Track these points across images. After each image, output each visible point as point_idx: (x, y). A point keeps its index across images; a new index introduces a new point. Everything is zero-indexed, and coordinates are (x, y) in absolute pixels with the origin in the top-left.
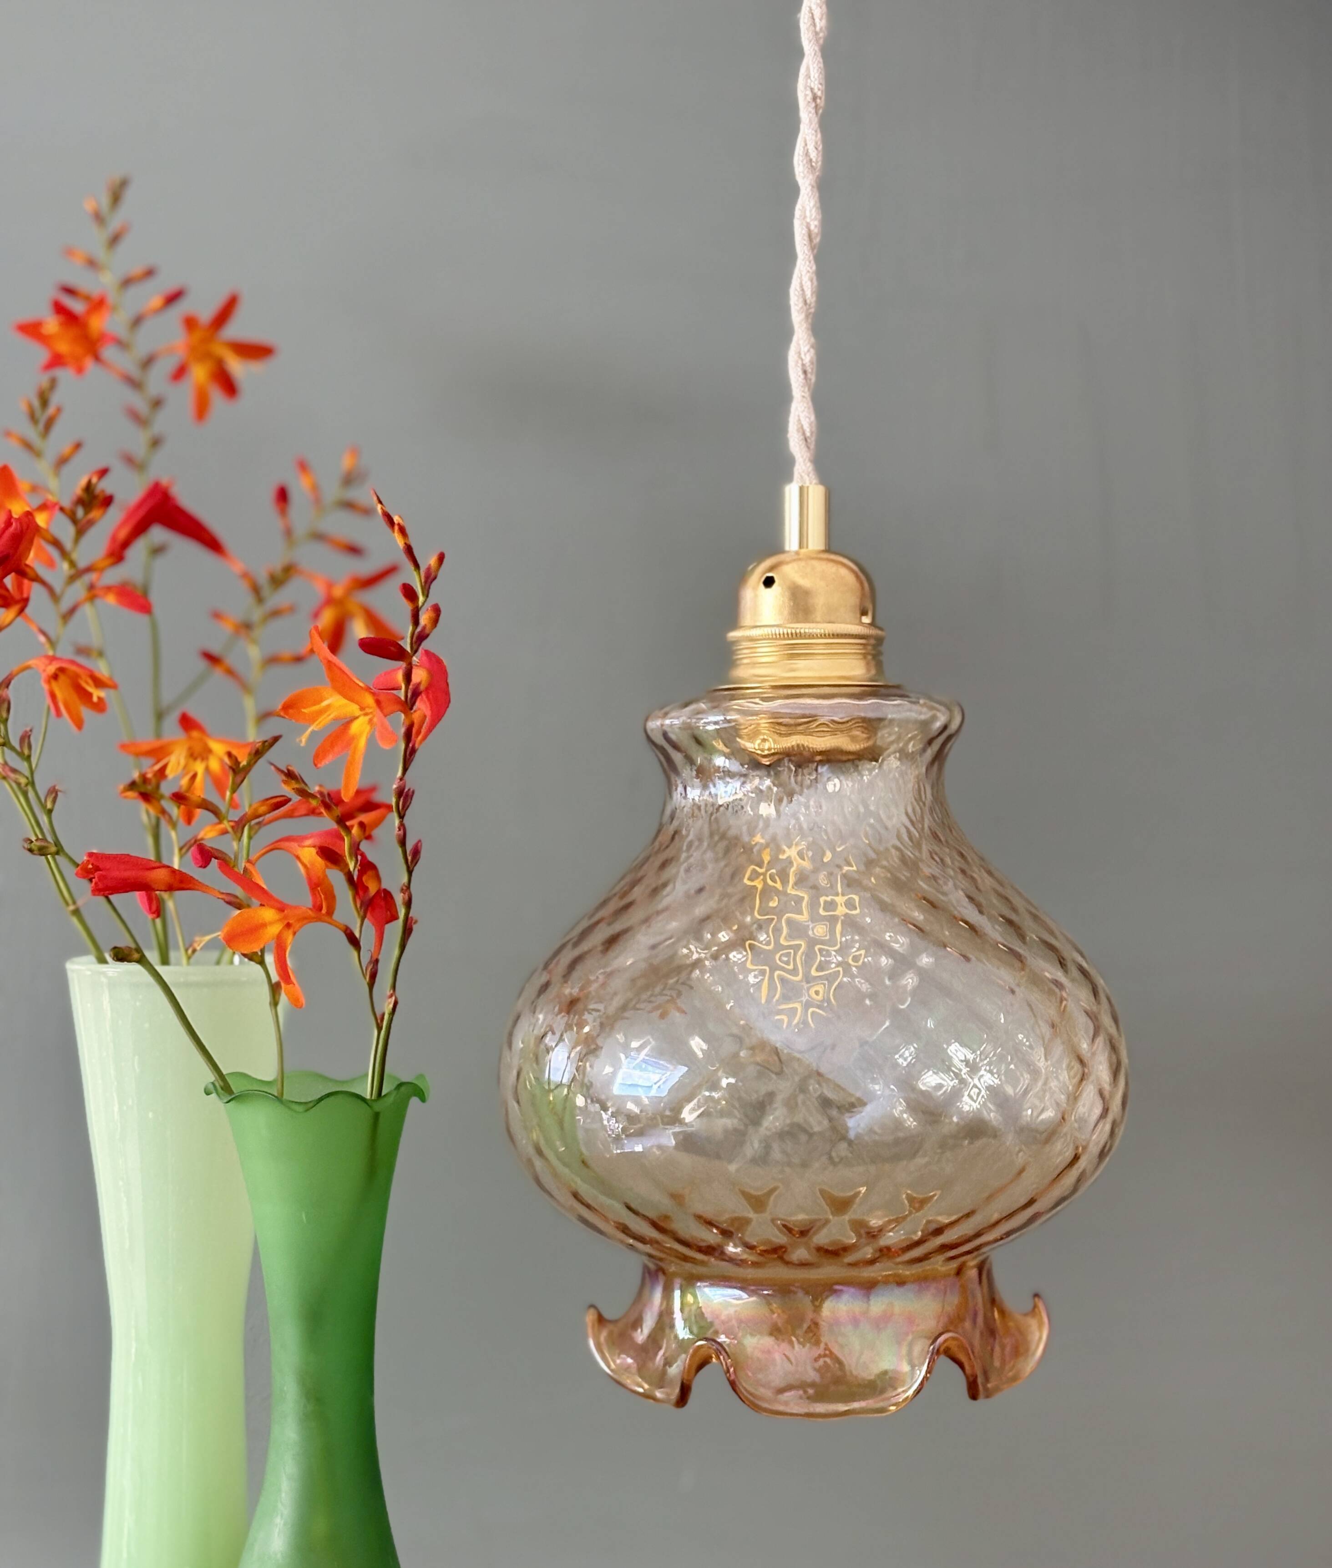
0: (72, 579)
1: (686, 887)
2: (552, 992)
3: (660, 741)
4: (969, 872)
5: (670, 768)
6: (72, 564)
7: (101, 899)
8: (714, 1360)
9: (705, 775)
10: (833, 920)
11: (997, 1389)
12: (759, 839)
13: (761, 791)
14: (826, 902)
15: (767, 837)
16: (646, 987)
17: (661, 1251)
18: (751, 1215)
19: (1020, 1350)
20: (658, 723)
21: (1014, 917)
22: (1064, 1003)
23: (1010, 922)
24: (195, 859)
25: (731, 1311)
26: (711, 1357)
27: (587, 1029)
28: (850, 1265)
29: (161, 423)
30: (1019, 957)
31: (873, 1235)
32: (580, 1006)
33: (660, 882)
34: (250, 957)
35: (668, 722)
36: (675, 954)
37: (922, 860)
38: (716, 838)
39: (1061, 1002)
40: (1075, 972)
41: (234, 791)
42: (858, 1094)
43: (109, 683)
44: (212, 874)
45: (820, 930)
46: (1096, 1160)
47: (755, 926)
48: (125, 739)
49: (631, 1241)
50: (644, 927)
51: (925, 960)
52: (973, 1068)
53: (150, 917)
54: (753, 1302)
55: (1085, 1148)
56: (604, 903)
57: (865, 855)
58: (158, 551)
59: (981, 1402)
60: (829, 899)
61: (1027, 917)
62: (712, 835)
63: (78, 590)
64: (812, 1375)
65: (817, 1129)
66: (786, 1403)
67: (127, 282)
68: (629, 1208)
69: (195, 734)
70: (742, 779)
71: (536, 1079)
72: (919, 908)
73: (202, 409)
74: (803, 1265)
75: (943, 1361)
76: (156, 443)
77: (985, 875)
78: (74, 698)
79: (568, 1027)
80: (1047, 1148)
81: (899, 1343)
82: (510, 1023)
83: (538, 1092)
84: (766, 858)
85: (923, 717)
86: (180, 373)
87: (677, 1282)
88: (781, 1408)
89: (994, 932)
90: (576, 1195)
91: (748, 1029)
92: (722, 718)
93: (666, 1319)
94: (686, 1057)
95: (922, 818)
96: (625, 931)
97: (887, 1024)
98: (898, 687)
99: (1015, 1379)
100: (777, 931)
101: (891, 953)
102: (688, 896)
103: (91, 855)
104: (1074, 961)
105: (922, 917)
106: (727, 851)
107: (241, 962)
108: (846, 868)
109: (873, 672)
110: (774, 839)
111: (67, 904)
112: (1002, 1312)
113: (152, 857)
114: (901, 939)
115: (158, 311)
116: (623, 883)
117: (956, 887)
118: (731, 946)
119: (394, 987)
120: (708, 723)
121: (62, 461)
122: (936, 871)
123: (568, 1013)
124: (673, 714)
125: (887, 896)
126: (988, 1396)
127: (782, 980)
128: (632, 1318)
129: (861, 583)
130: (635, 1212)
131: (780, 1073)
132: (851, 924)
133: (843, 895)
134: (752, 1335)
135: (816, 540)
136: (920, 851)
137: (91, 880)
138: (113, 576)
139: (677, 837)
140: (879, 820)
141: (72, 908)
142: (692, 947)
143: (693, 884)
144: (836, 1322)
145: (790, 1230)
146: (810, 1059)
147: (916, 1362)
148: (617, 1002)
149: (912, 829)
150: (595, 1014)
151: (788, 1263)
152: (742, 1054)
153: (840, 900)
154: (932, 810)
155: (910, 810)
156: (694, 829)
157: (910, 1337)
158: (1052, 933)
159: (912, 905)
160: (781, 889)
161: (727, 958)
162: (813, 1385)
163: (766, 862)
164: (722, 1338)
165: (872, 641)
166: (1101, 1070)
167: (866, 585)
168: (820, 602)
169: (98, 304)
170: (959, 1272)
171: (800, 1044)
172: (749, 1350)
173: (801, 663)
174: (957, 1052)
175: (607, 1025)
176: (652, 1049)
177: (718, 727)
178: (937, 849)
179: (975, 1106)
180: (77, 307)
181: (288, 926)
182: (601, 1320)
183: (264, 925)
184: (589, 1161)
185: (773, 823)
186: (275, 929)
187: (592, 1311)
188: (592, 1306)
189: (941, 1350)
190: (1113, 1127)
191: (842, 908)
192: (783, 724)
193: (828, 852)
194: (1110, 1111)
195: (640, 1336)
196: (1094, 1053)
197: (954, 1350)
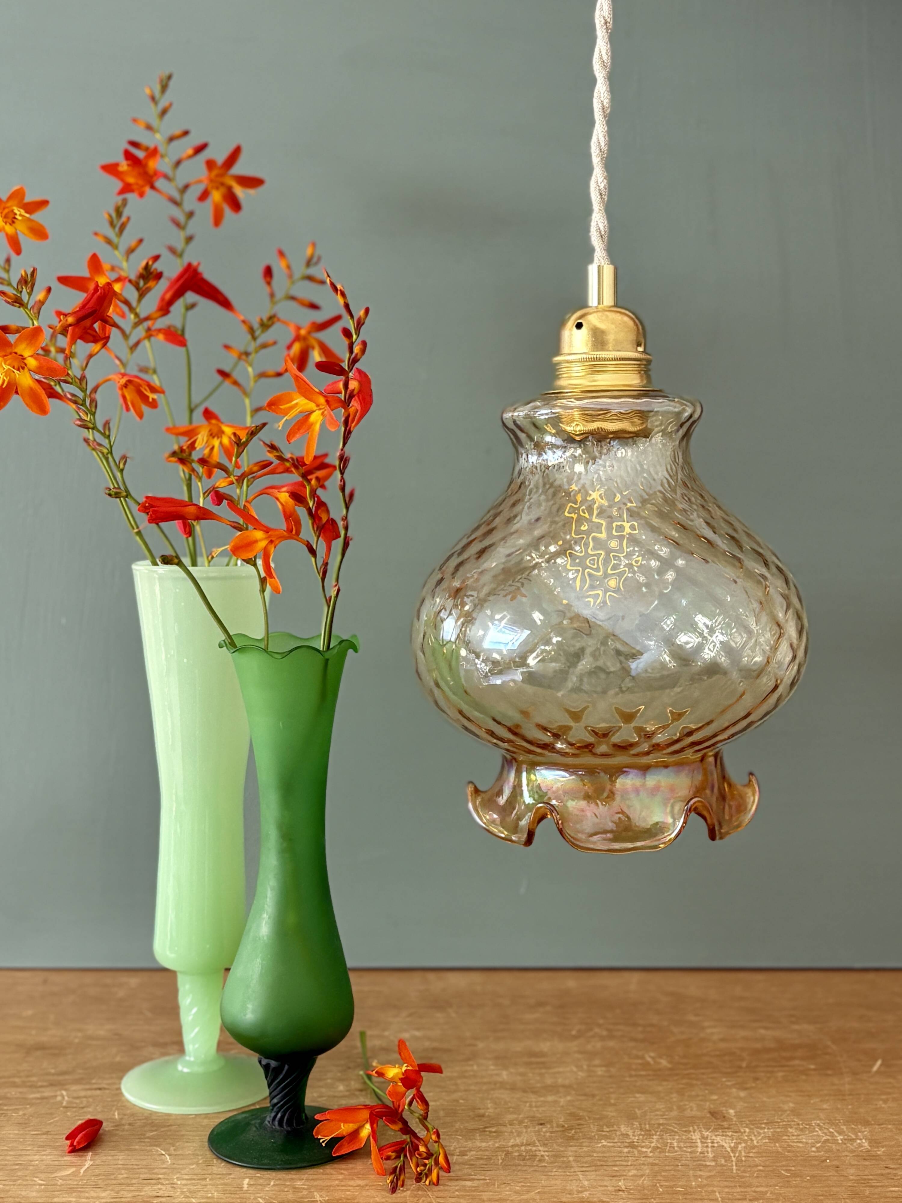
0: (136, 325)
1: (528, 518)
2: (444, 585)
3: (511, 426)
4: (707, 507)
5: (517, 443)
6: (137, 315)
7: (154, 525)
8: (549, 816)
9: (540, 448)
10: (621, 538)
11: (727, 833)
12: (574, 487)
13: (575, 457)
14: (617, 526)
15: (580, 486)
16: (504, 581)
17: (514, 747)
18: (572, 724)
19: (741, 808)
20: (510, 414)
21: (735, 535)
22: (768, 589)
23: (733, 538)
24: (213, 499)
25: (559, 785)
26: (547, 814)
27: (467, 608)
28: (634, 755)
29: (192, 227)
30: (739, 560)
31: (649, 736)
32: (461, 593)
33: (512, 515)
34: (247, 561)
35: (516, 414)
36: (522, 559)
37: (677, 500)
38: (548, 486)
39: (766, 588)
40: (774, 570)
41: (237, 457)
42: (638, 648)
43: (159, 389)
44: (223, 510)
45: (614, 544)
46: (788, 689)
47: (573, 542)
48: (170, 425)
49: (495, 741)
50: (502, 543)
51: (680, 562)
52: (712, 631)
53: (185, 537)
54: (573, 779)
55: (781, 681)
56: (477, 528)
57: (641, 496)
58: (191, 307)
59: (717, 842)
60: (619, 523)
61: (743, 534)
62: (544, 485)
63: (140, 332)
64: (611, 826)
65: (612, 669)
66: (594, 843)
67: (171, 139)
68: (494, 720)
69: (214, 421)
70: (563, 450)
71: (435, 638)
72: (676, 529)
73: (218, 219)
74: (604, 755)
75: (693, 815)
76: (189, 239)
77: (717, 508)
78: (138, 400)
79: (455, 606)
80: (758, 681)
81: (665, 805)
82: (418, 604)
83: (436, 646)
84: (579, 498)
85: (677, 410)
86: (204, 196)
87: (524, 767)
88: (592, 846)
89: (722, 544)
90: (461, 712)
91: (569, 606)
92: (549, 411)
93: (518, 790)
94: (531, 624)
95: (677, 473)
96: (490, 546)
97: (656, 603)
98: (660, 391)
99: (738, 826)
100: (587, 545)
101: (658, 558)
102: (530, 523)
103: (148, 497)
104: (773, 562)
105: (677, 535)
106: (554, 494)
107: (241, 565)
108: (629, 505)
109: (645, 382)
110: (583, 486)
111: (133, 528)
112: (730, 785)
113: (186, 498)
114: (665, 549)
115: (190, 157)
116: (488, 516)
117: (699, 516)
118: (557, 554)
119: (337, 580)
120: (542, 415)
121: (131, 251)
122: (686, 506)
123: (455, 597)
124: (519, 409)
125: (656, 522)
126: (721, 838)
127: (590, 575)
128: (496, 790)
129: (637, 325)
130: (499, 723)
131: (589, 635)
132: (633, 540)
133: (628, 522)
134: (572, 800)
135: (608, 299)
136: (676, 493)
137: (148, 513)
138: (162, 323)
139: (522, 486)
140: (649, 474)
141: (136, 530)
142: (534, 555)
143: (533, 516)
144: (625, 792)
145: (596, 734)
146: (607, 626)
147: (676, 816)
148: (485, 591)
149: (671, 480)
150: (471, 598)
151: (595, 754)
152: (565, 622)
153: (627, 525)
154: (682, 468)
155: (669, 469)
156: (534, 480)
157: (672, 801)
158: (759, 545)
159: (670, 528)
160: (588, 517)
161: (555, 562)
162: (611, 831)
163: (579, 502)
164: (554, 802)
165: (645, 363)
166: (791, 630)
167: (640, 327)
168: (611, 338)
169: (153, 153)
170: (702, 759)
171: (601, 615)
172: (571, 809)
173: (600, 376)
174: (701, 620)
175: (480, 604)
176: (508, 620)
177: (547, 417)
178: (685, 492)
179: (713, 654)
180: (140, 154)
181: (271, 542)
182: (477, 791)
183: (256, 541)
184: (468, 691)
185: (583, 477)
186: (263, 544)
187: (470, 785)
188: (471, 782)
189: (693, 808)
190: (800, 666)
191: (627, 530)
192: (589, 415)
193: (618, 495)
194: (797, 657)
195: (502, 801)
196: (787, 621)
197: (701, 809)
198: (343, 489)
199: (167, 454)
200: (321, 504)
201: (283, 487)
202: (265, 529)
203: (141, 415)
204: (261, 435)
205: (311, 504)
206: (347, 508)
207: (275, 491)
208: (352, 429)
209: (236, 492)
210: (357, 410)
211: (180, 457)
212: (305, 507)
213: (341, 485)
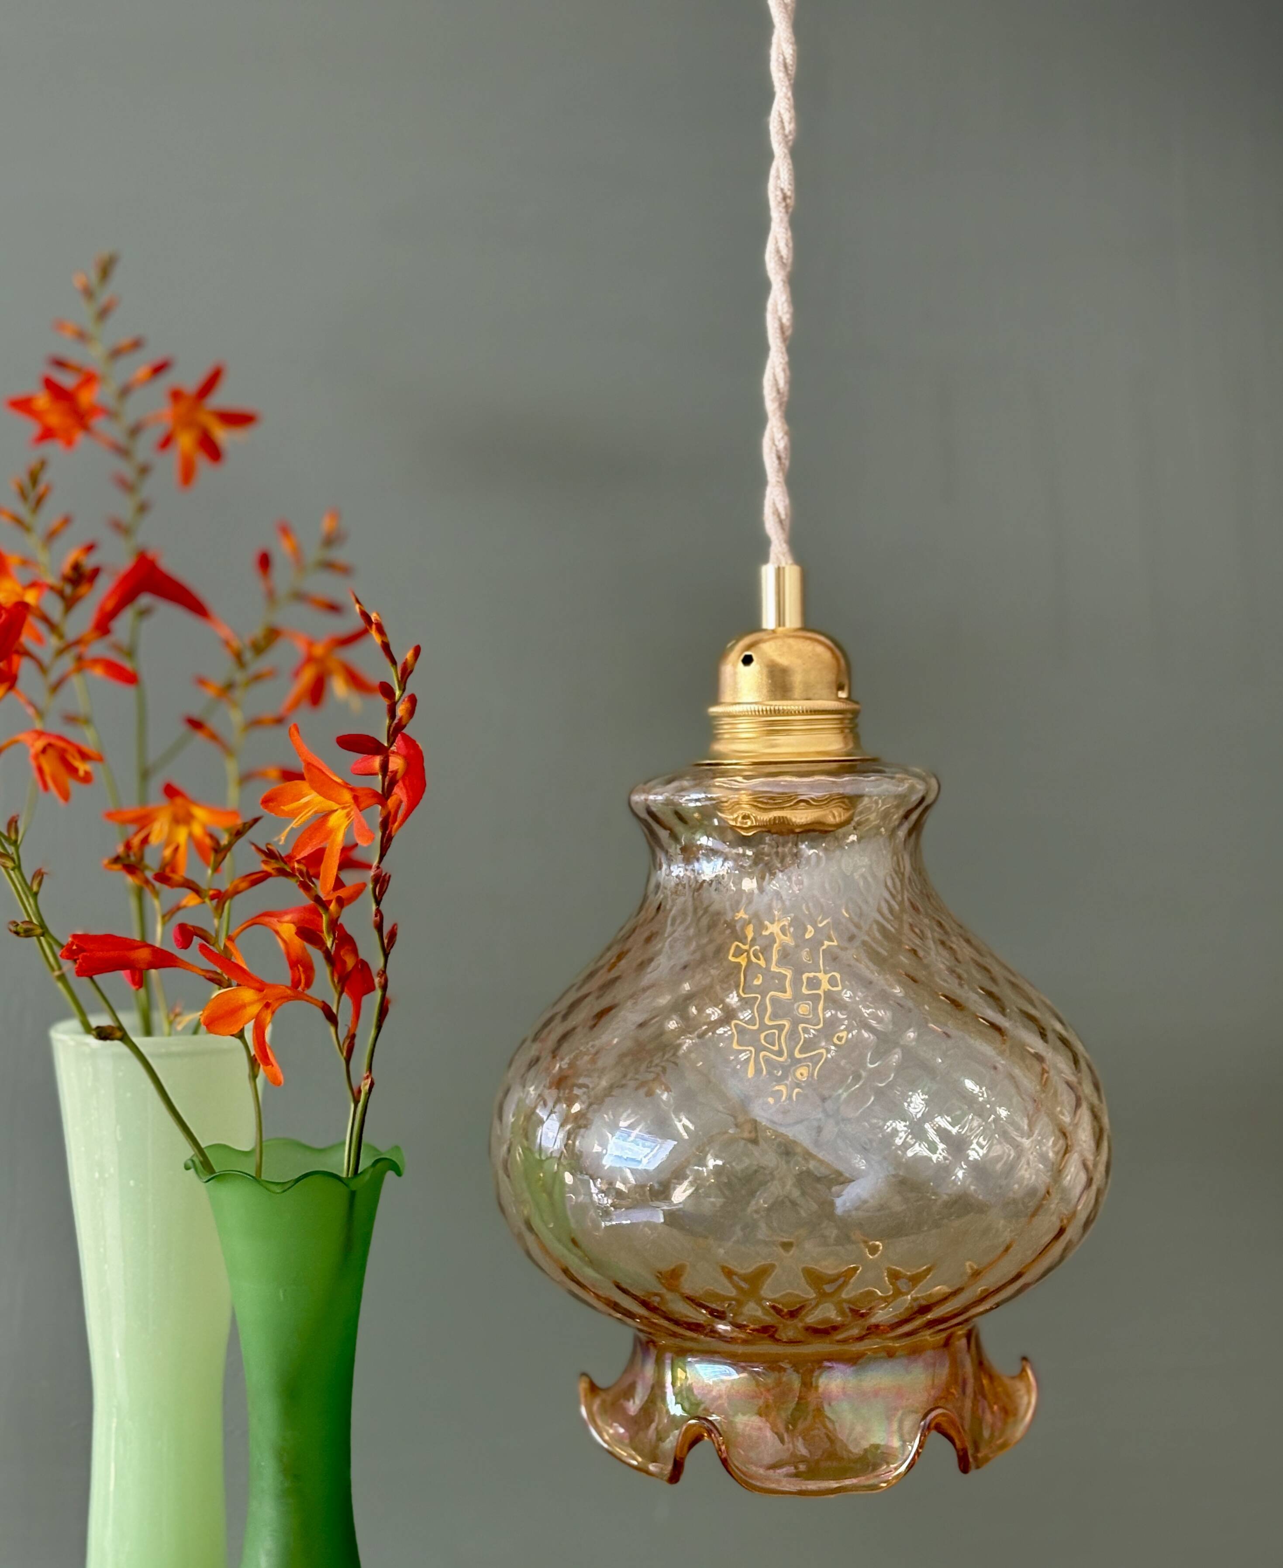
1: (672, 963)
2: (541, 1067)
3: (644, 815)
4: (948, 943)
5: (655, 843)
6: (61, 637)
7: (85, 980)
8: (706, 1438)
9: (690, 854)
10: (815, 998)
11: (986, 1459)
12: (742, 915)
13: (743, 868)
14: (808, 978)
15: (750, 913)
16: (633, 1064)
17: (650, 1327)
19: (1010, 1415)
20: (643, 797)
21: (994, 989)
22: (1046, 1074)
23: (990, 994)
25: (723, 1387)
26: (703, 1436)
27: (576, 1108)
28: (838, 1341)
30: (1000, 1031)
31: (862, 1313)
32: (569, 1082)
33: (645, 957)
35: (651, 797)
36: (662, 1032)
37: (903, 933)
38: (701, 913)
39: (1043, 1074)
40: (1056, 1042)
42: (846, 1171)
43: (94, 758)
45: (803, 1009)
46: (1080, 1230)
47: (740, 1005)
49: (619, 1316)
50: (629, 1003)
51: (910, 1036)
54: (744, 1378)
55: (1071, 1220)
56: (591, 975)
57: (846, 929)
59: (973, 1473)
60: (811, 975)
61: (1007, 987)
62: (695, 910)
63: (66, 663)
64: (804, 1450)
66: (778, 1481)
67: (115, 354)
68: (619, 1287)
70: (724, 857)
72: (902, 984)
73: (188, 474)
74: (791, 1342)
75: (934, 1434)
76: (143, 508)
77: (964, 944)
78: (61, 772)
79: (557, 1101)
80: (1033, 1222)
81: (889, 1419)
82: (500, 1095)
83: (530, 1160)
84: (749, 932)
85: (900, 791)
86: (167, 442)
87: (668, 1356)
88: (773, 1486)
89: (974, 1004)
90: (566, 1271)
92: (703, 795)
93: (658, 1392)
94: (670, 1135)
95: (902, 890)
96: (613, 1007)
97: (872, 1098)
98: (874, 760)
99: (1004, 1446)
100: (762, 1010)
102: (673, 973)
103: (75, 936)
104: (1054, 1031)
105: (902, 993)
106: (711, 926)
108: (826, 943)
109: (851, 745)
110: (757, 914)
111: (53, 969)
112: (992, 1378)
113: (137, 936)
114: (883, 1016)
115: (146, 381)
116: (609, 954)
118: (716, 1024)
120: (691, 800)
121: (52, 536)
122: (917, 944)
123: (559, 1087)
124: (655, 791)
125: (867, 969)
126: (978, 1467)
127: (767, 1061)
128: (624, 1389)
129: (837, 660)
130: (625, 1291)
132: (832, 1000)
133: (826, 972)
134: (744, 1414)
135: (793, 619)
136: (901, 924)
137: (75, 961)
138: (100, 648)
139: (661, 910)
140: (859, 891)
141: (57, 973)
143: (678, 960)
144: (835, 1400)
145: (778, 1311)
147: (907, 1437)
149: (893, 903)
150: (584, 1090)
151: (778, 1341)
153: (824, 978)
154: (911, 882)
155: (889, 883)
156: (678, 904)
157: (900, 1413)
158: (1031, 1002)
159: (893, 981)
160: (764, 966)
161: (713, 1037)
162: (803, 1460)
163: (749, 939)
164: (713, 1418)
165: (849, 716)
166: (1084, 1136)
167: (842, 662)
168: (797, 680)
169: (89, 379)
170: (947, 1343)
172: (740, 1427)
173: (781, 739)
175: (596, 1102)
176: (645, 1127)
177: (698, 804)
178: (917, 921)
180: (67, 380)
181: (267, 1005)
182: (594, 1388)
183: (243, 1006)
184: (580, 1238)
185: (756, 899)
186: (254, 1009)
187: (584, 1379)
188: (584, 1374)
189: (933, 1425)
190: (1099, 1192)
191: (825, 986)
192: (763, 801)
193: (809, 927)
194: (1095, 1180)
195: (633, 1406)
196: (1076, 1125)
197: (945, 1425)
198: (379, 927)
199: (106, 861)
200: (346, 941)
201: (286, 913)
202: (257, 985)
203: (66, 795)
204: (250, 834)
205: (329, 944)
206: (386, 955)
207: (274, 920)
208: (393, 834)
209: (213, 924)
210: (401, 802)
211: (126, 862)
212: (320, 949)
213: (375, 922)
